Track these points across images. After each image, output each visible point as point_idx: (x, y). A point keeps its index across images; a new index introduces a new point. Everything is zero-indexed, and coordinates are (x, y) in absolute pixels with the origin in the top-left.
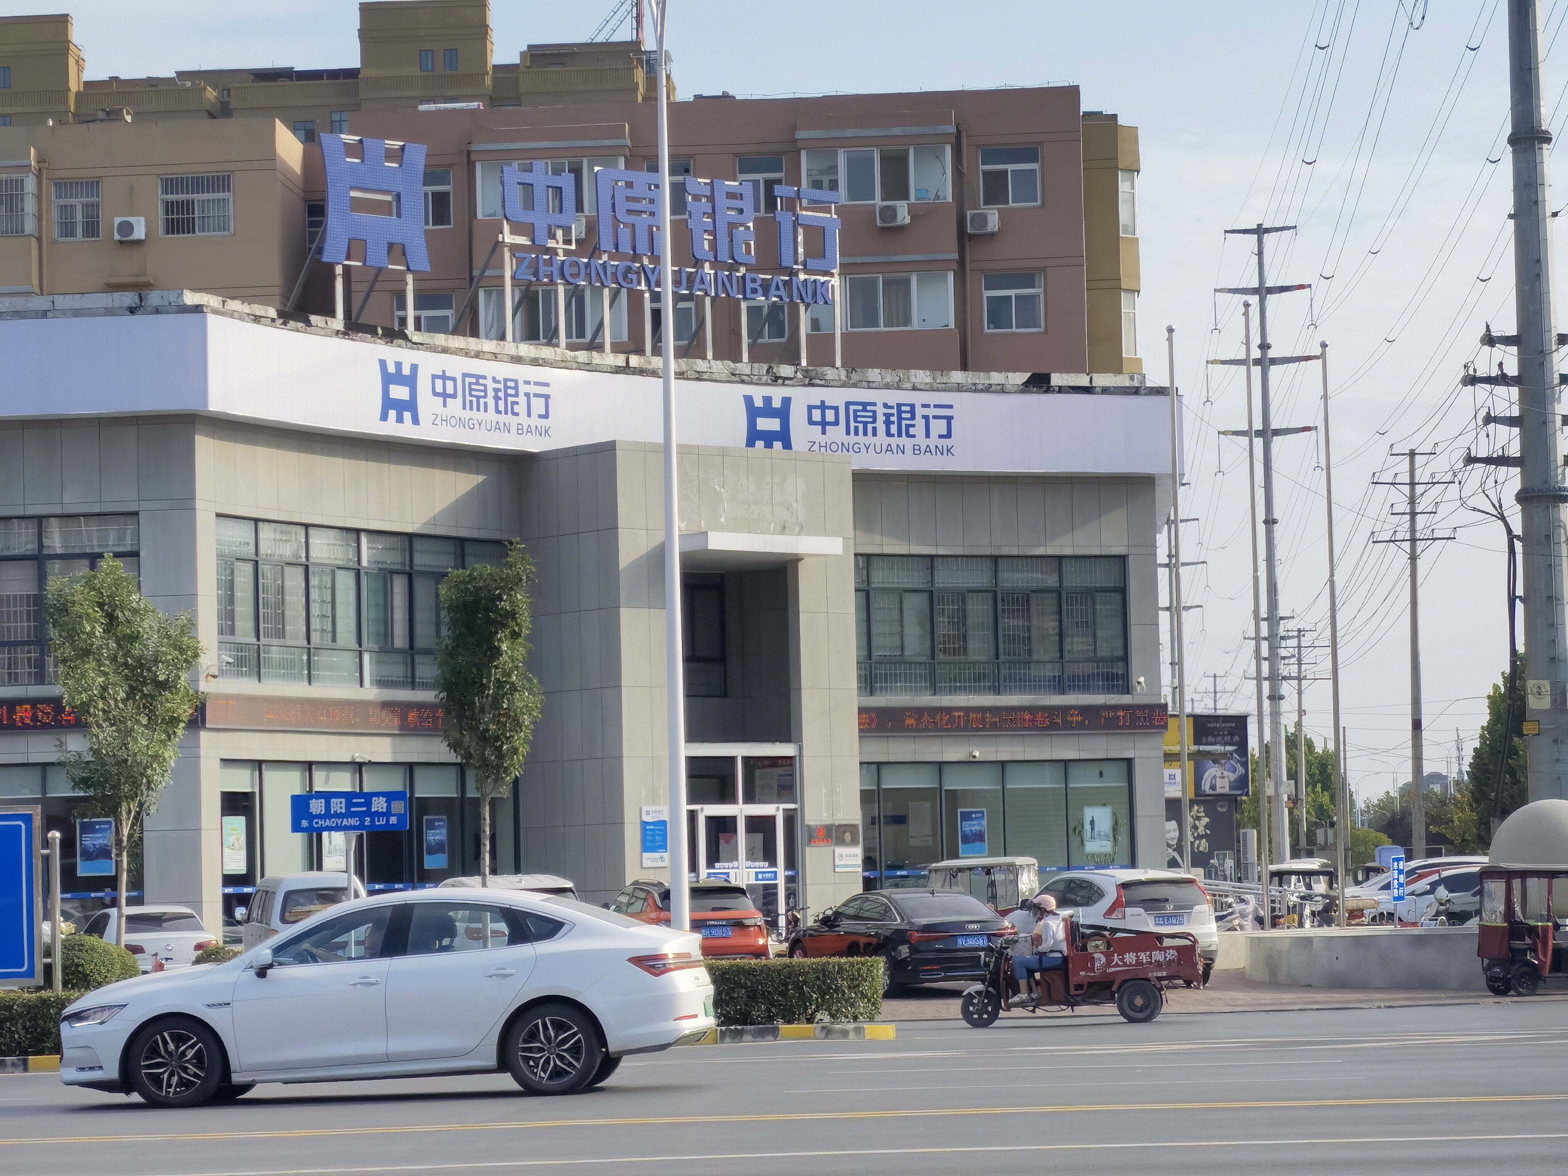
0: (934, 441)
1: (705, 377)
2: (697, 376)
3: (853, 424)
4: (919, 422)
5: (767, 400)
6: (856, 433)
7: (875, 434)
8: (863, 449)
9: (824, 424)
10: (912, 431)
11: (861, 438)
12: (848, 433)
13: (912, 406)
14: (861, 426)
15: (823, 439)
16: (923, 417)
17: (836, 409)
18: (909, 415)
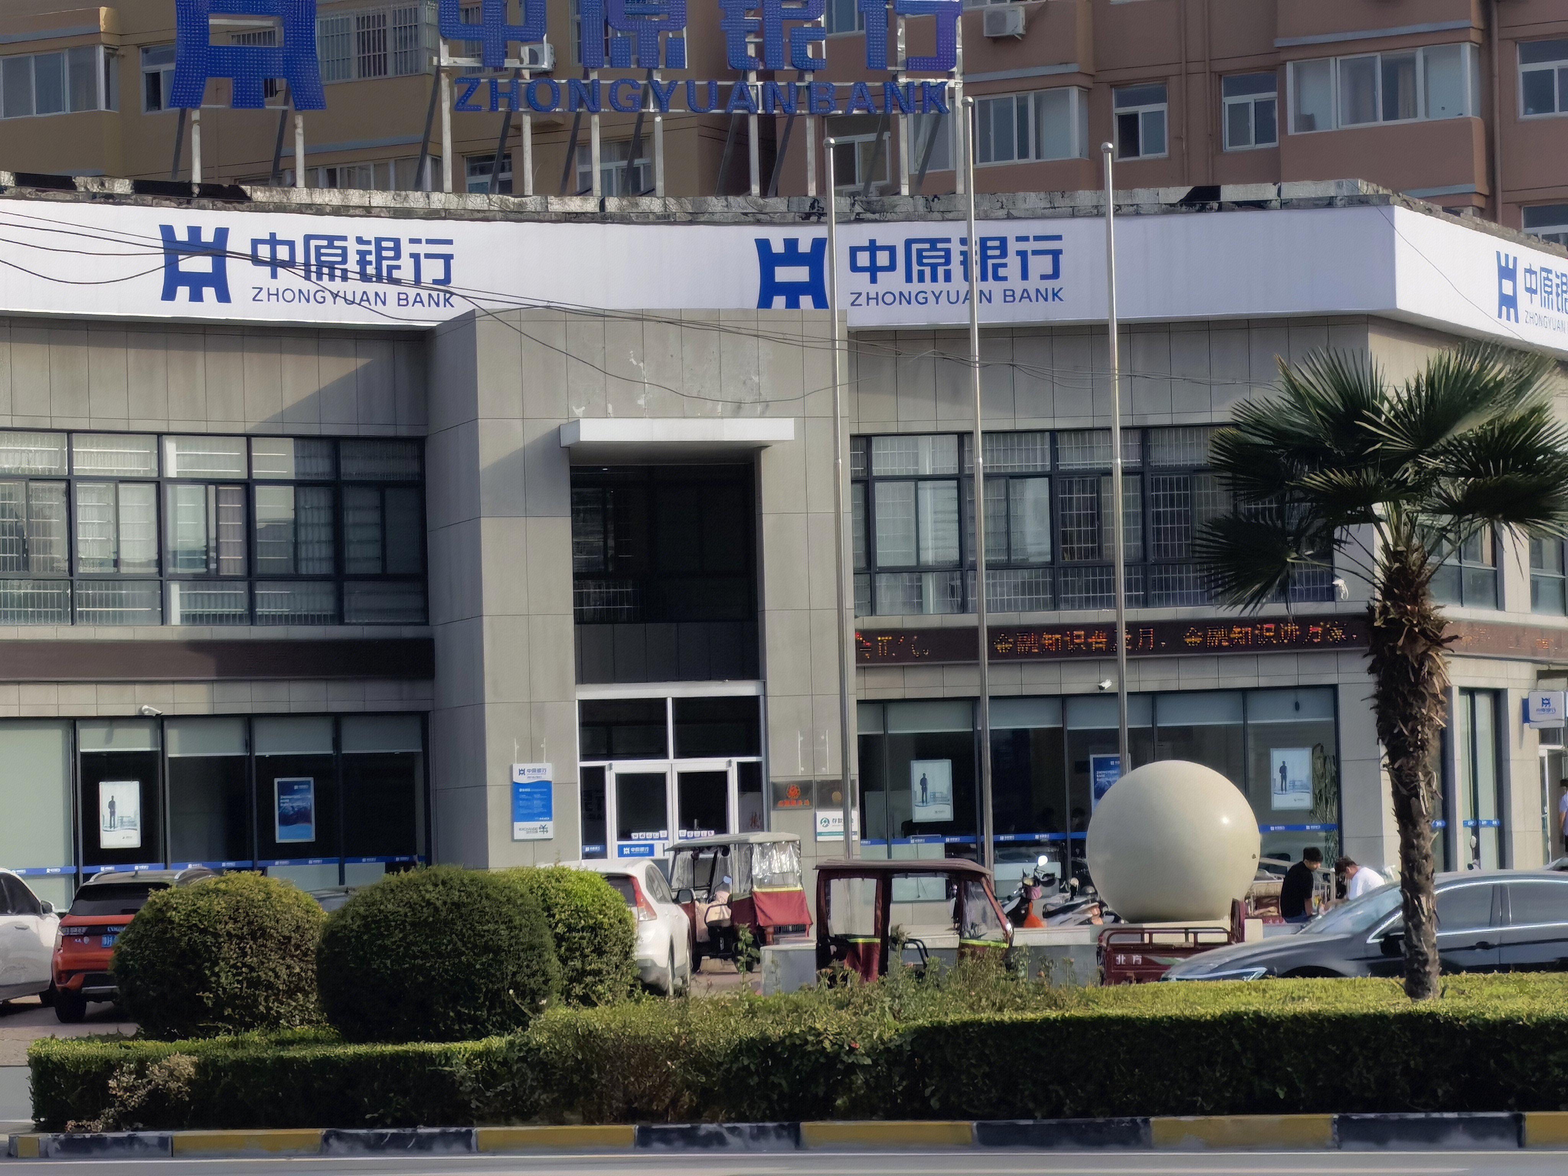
0: (1034, 283)
1: (702, 219)
2: (690, 218)
3: (915, 268)
4: (1013, 262)
5: (791, 244)
6: (921, 279)
7: (948, 277)
8: (932, 299)
9: (873, 270)
10: (1002, 272)
11: (928, 285)
12: (909, 279)
13: (1003, 241)
14: (927, 270)
15: (873, 289)
16: (1019, 253)
17: (892, 250)
18: (997, 252)
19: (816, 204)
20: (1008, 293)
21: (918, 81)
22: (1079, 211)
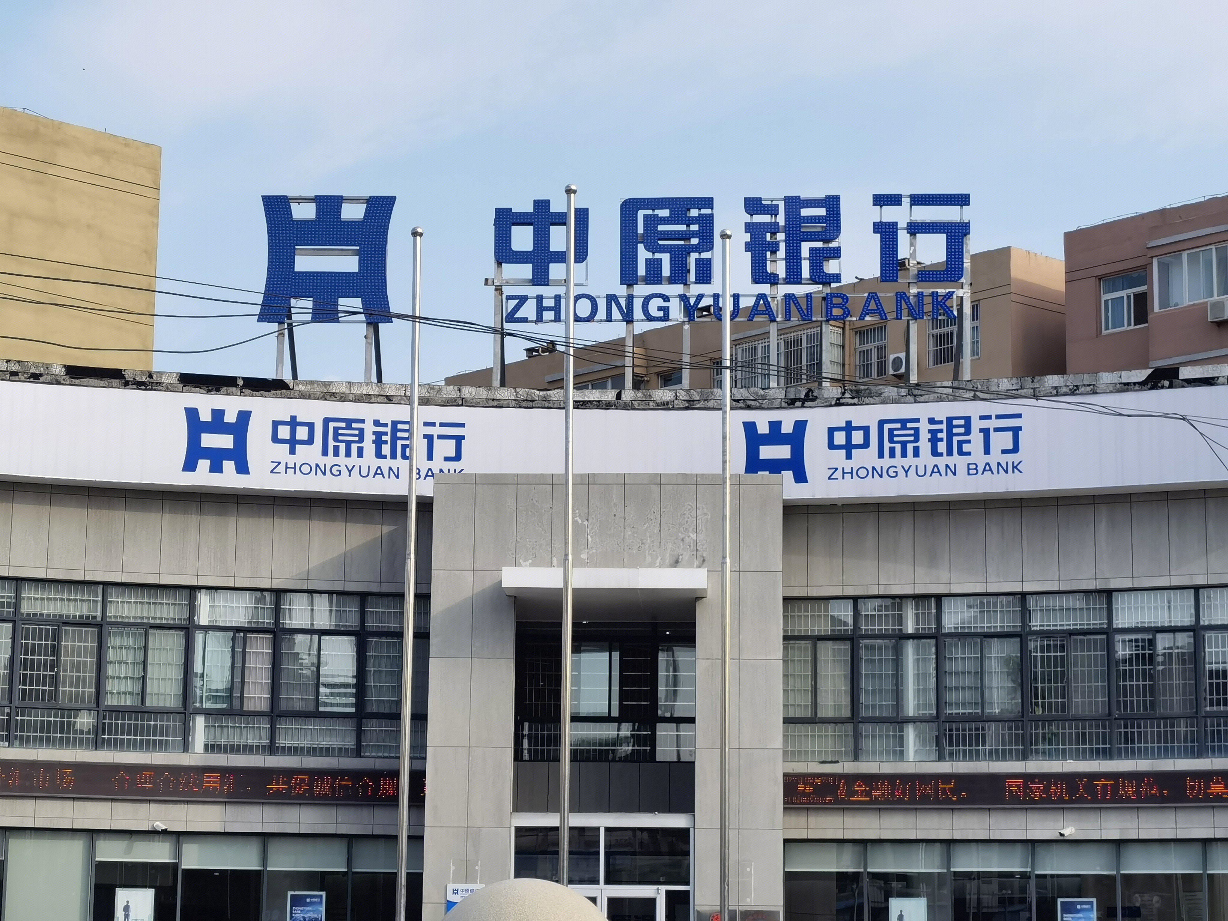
0: (995, 457)
1: (698, 406)
2: (687, 405)
3: (887, 445)
4: (977, 438)
5: (775, 426)
6: (892, 454)
7: (916, 453)
8: (901, 473)
9: (849, 448)
10: (966, 448)
11: (898, 460)
12: (881, 455)
13: (968, 419)
14: (898, 447)
15: (848, 465)
16: (981, 430)
17: (866, 430)
18: (962, 430)
19: (810, 394)
20: (971, 467)
21: (927, 291)
22: (1039, 392)
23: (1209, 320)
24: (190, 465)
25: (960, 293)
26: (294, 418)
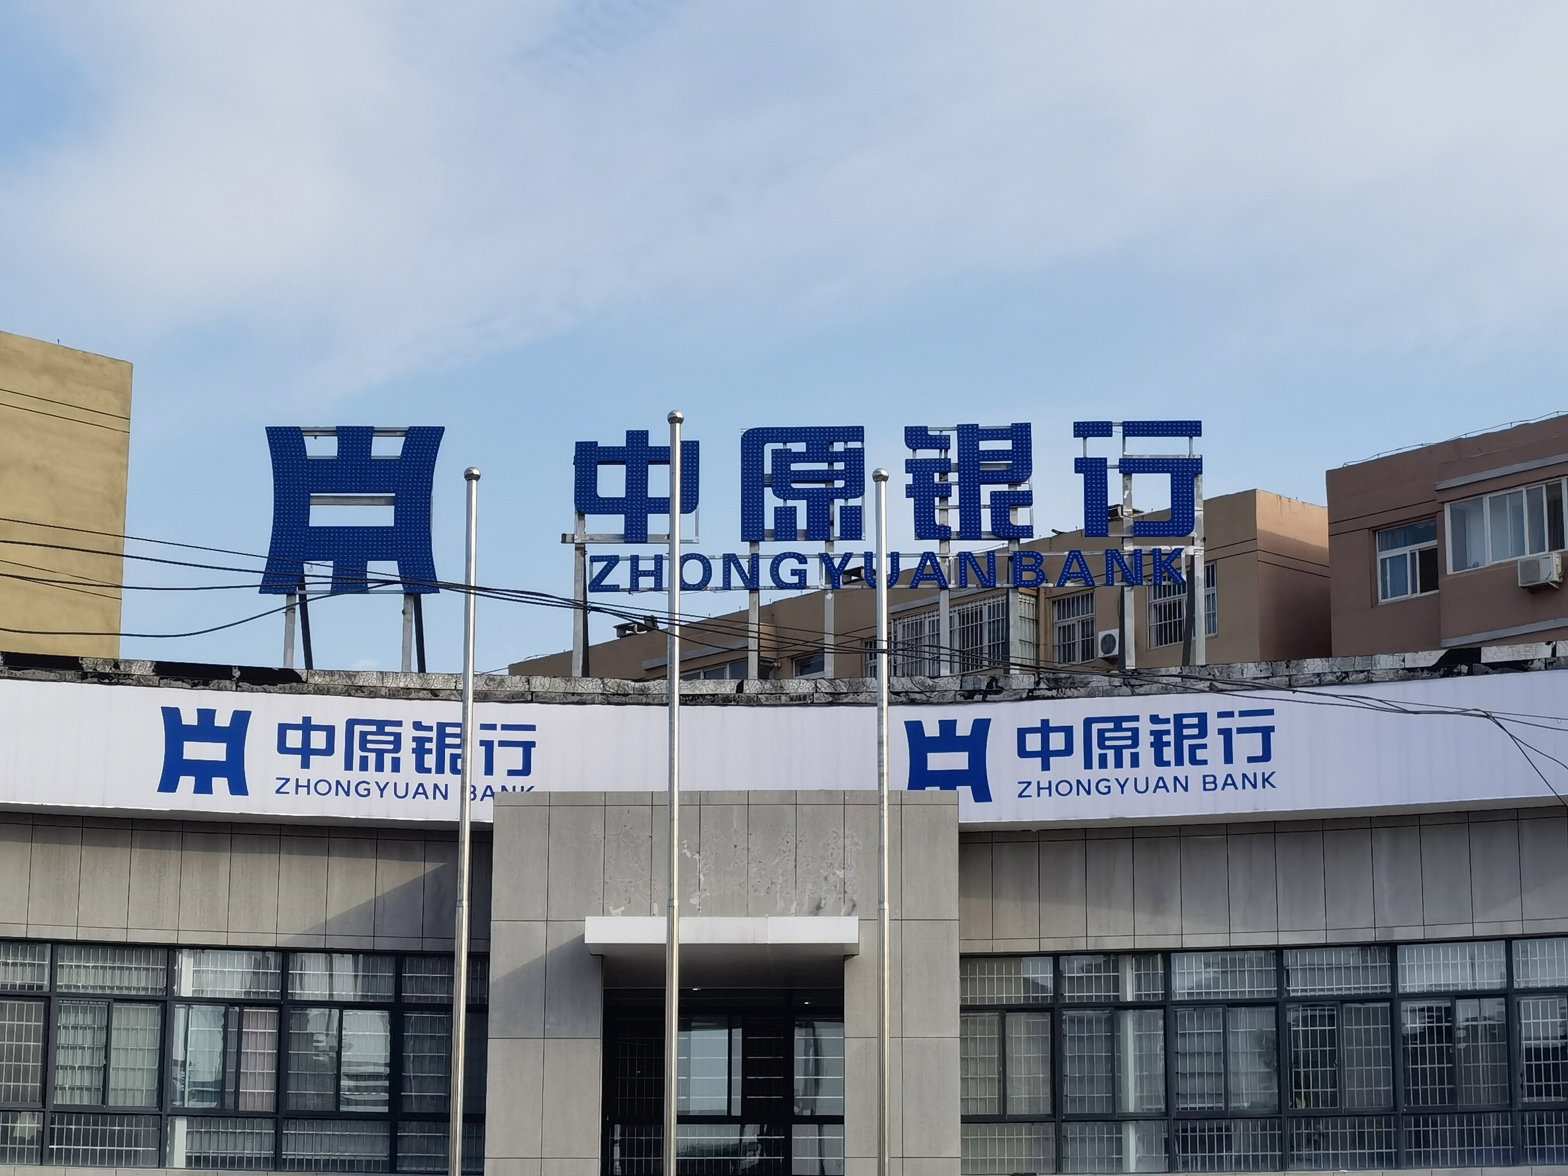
0: (1240, 766)
1: (845, 701)
3: (1096, 751)
4: (1215, 743)
5: (948, 726)
6: (1103, 764)
7: (1135, 762)
9: (1045, 755)
10: (1200, 754)
11: (1110, 771)
12: (1088, 765)
13: (1202, 717)
14: (1111, 754)
17: (1068, 731)
19: (994, 683)
20: (1208, 779)
21: (1147, 549)
22: (1297, 680)
23: (1520, 585)
24: (168, 784)
25: (1190, 550)
26: (307, 720)
